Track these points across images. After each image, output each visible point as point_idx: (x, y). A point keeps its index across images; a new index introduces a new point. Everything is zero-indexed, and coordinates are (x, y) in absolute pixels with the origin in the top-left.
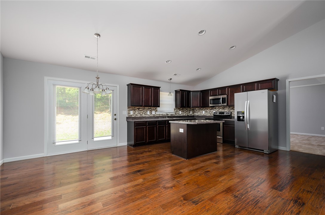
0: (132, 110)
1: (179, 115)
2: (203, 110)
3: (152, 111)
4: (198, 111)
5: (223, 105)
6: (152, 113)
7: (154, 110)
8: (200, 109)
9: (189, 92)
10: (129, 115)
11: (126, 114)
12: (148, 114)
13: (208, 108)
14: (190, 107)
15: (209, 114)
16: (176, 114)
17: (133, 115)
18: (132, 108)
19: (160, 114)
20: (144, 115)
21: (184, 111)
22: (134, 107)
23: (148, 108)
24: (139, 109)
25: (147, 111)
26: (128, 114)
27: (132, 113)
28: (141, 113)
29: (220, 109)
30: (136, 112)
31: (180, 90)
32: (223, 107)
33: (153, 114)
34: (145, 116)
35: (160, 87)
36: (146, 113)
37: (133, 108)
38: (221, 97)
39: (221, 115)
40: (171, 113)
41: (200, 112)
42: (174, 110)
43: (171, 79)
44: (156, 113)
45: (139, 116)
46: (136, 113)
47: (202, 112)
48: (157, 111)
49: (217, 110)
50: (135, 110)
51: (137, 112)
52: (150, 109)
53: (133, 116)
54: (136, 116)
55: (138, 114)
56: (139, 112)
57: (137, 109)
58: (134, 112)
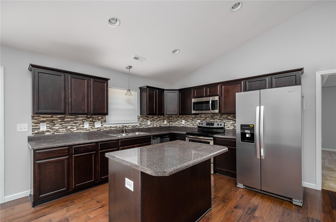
0: (43, 122)
1: (147, 126)
2: (182, 118)
3: (94, 122)
4: (175, 119)
5: (213, 111)
6: (94, 126)
7: (99, 120)
8: (178, 117)
9: (162, 91)
10: (36, 132)
11: (27, 130)
12: (85, 127)
13: (190, 116)
14: (163, 114)
15: (191, 125)
16: (141, 126)
17: (48, 131)
18: (43, 117)
19: (111, 127)
20: (75, 129)
21: (155, 120)
22: (50, 116)
23: (86, 116)
24: (63, 119)
25: (84, 122)
26: (33, 130)
27: (43, 127)
28: (69, 127)
29: (208, 118)
30: (56, 125)
31: (148, 87)
32: (211, 114)
33: (96, 127)
34: (78, 131)
35: (109, 79)
36: (81, 126)
37: (47, 117)
38: (211, 99)
39: (208, 126)
40: (132, 125)
41: (179, 121)
42: (139, 119)
43: (130, 67)
44: (104, 126)
45: (63, 131)
46: (55, 128)
47: (182, 121)
48: (105, 121)
49: (203, 118)
50: (52, 121)
51: (58, 125)
52: (91, 119)
53: (47, 134)
54: (55, 134)
55: (59, 130)
56: (63, 124)
57: (58, 118)
58: (51, 126)
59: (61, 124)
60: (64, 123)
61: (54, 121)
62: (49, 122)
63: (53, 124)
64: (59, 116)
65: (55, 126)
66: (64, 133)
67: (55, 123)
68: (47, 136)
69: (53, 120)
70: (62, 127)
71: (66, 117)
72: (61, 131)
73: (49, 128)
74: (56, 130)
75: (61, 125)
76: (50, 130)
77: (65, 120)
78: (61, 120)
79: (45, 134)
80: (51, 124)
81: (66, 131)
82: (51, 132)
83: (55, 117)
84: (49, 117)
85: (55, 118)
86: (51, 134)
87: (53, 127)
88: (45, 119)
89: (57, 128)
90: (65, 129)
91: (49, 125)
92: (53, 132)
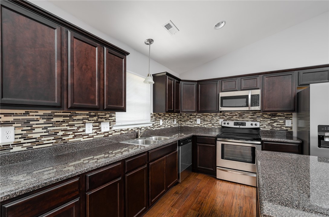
0: (8, 124)
2: (197, 117)
3: (100, 123)
4: (186, 118)
5: (253, 108)
6: (100, 129)
7: (106, 119)
8: (191, 115)
9: (178, 82)
12: (87, 132)
13: (209, 114)
15: (210, 125)
16: (154, 127)
17: (18, 144)
18: (6, 115)
19: (122, 130)
20: (71, 136)
21: (166, 119)
22: (23, 111)
23: (88, 112)
24: (49, 118)
25: (84, 123)
27: (7, 136)
28: (61, 133)
29: (235, 117)
30: (37, 130)
32: (240, 112)
33: (103, 130)
34: (75, 139)
35: (128, 54)
36: (81, 130)
37: (16, 115)
38: (249, 93)
39: (238, 127)
40: (146, 126)
41: (192, 120)
42: (152, 117)
44: (114, 128)
45: (48, 141)
46: (34, 136)
47: (196, 121)
48: (115, 121)
49: (228, 117)
50: (27, 123)
51: (40, 130)
52: (95, 118)
53: (16, 149)
54: (34, 147)
55: (43, 139)
56: (49, 129)
57: (38, 117)
58: (25, 132)
59: (46, 128)
60: (51, 125)
61: (31, 123)
62: (20, 125)
63: (29, 128)
64: (41, 112)
65: (34, 131)
66: (51, 145)
67: (34, 126)
68: (17, 155)
69: (29, 121)
70: (47, 134)
71: (56, 114)
72: (45, 142)
73: (20, 136)
74: (34, 140)
75: (45, 130)
76: (22, 141)
77: (52, 120)
78: (45, 120)
79: (11, 151)
80: (24, 128)
81: (55, 141)
82: (24, 145)
83: (33, 114)
84: (21, 115)
85: (33, 116)
86: (25, 149)
87: (29, 135)
88: (10, 119)
89: (38, 136)
90: (53, 138)
91: (19, 131)
92: (29, 144)
